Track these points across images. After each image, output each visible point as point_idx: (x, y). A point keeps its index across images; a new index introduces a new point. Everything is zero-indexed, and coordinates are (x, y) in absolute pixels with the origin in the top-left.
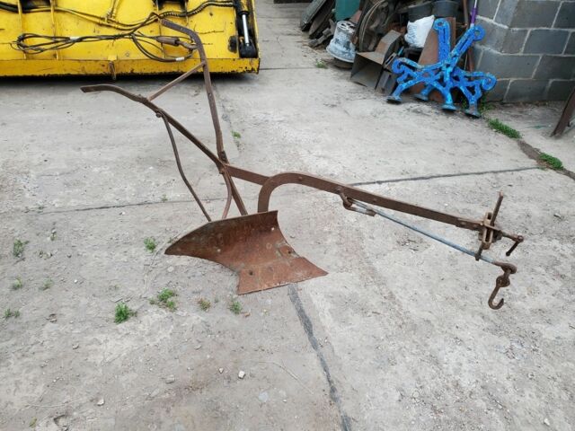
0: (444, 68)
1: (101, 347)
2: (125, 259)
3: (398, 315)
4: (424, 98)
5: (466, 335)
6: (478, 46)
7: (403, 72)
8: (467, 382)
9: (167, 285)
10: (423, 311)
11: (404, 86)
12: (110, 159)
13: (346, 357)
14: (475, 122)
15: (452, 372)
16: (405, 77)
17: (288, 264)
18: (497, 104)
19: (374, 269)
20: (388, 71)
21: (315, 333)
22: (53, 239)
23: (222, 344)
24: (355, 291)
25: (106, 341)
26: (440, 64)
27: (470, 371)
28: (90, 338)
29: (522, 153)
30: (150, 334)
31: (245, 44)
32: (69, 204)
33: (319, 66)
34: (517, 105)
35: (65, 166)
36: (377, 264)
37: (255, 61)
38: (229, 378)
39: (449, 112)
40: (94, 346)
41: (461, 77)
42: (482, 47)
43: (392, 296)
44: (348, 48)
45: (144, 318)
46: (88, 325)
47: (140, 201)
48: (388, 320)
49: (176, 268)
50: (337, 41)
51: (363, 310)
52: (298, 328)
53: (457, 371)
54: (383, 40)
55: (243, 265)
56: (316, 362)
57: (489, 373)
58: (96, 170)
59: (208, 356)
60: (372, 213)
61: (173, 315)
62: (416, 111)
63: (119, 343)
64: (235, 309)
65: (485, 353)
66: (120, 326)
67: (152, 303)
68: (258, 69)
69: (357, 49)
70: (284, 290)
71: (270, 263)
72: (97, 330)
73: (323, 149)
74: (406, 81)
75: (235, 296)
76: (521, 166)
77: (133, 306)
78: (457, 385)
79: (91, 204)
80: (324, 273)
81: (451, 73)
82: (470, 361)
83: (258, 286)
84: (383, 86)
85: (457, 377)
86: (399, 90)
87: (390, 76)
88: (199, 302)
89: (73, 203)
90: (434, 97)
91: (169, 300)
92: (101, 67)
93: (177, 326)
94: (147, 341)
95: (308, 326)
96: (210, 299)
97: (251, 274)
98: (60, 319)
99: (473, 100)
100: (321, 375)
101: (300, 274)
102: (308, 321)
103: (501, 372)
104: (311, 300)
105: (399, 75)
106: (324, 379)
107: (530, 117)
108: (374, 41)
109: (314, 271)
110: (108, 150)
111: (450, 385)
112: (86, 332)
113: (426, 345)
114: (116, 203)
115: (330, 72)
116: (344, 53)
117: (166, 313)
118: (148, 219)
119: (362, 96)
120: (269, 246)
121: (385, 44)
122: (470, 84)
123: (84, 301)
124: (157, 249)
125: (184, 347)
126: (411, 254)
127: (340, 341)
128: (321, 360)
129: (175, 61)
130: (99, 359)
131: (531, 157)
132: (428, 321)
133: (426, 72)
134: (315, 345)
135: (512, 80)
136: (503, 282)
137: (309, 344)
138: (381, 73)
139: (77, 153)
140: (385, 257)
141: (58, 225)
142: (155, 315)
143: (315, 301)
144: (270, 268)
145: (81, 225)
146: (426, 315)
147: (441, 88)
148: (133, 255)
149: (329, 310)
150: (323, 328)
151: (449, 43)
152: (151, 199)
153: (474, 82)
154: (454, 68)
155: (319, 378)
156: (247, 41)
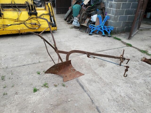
0: (101, 26)
1: (31, 99)
2: (32, 77)
3: (103, 82)
4: (98, 33)
5: (120, 84)
6: (108, 21)
7: (92, 28)
8: (123, 94)
9: (45, 82)
10: (109, 80)
11: (93, 31)
12: (23, 54)
13: (94, 93)
14: (110, 38)
15: (119, 93)
16: (92, 29)
17: (75, 73)
18: (114, 33)
19: (95, 72)
20: (88, 28)
21: (85, 88)
22: (12, 74)
23: (62, 94)
24: (92, 78)
25: (32, 97)
26: (100, 25)
27: (123, 92)
28: (28, 97)
29: (122, 43)
30: (43, 94)
31: (53, 24)
32: (14, 65)
33: (71, 28)
34: (119, 33)
35: (11, 56)
36: (96, 71)
37: (56, 28)
38: (66, 101)
39: (104, 36)
40: (29, 99)
41: (106, 28)
42: (109, 21)
43: (101, 78)
44: (77, 23)
45: (41, 90)
46: (27, 94)
47: (33, 63)
48: (101, 83)
49: (46, 78)
50: (75, 22)
51: (95, 82)
52: (80, 88)
53: (120, 93)
54: (86, 21)
55: (64, 74)
56: (87, 95)
57: (127, 92)
58: (20, 57)
59: (60, 97)
60: (94, 58)
61: (48, 89)
62: (96, 36)
63: (36, 97)
64: (64, 86)
65: (125, 88)
66: (35, 93)
67: (42, 87)
68: (57, 30)
69: (80, 23)
70: (75, 80)
71: (70, 74)
72: (29, 95)
73: (76, 47)
74: (93, 30)
75: (63, 82)
76: (123, 46)
77: (37, 88)
78: (121, 96)
79: (20, 65)
80: (84, 75)
81: (103, 27)
82: (122, 90)
83: (68, 79)
84: (87, 31)
85: (120, 94)
86: (91, 32)
87: (89, 29)
88: (54, 85)
89: (15, 65)
90: (100, 33)
91: (46, 85)
92: (16, 32)
93: (50, 91)
94: (43, 96)
95: (83, 87)
96: (57, 84)
97: (66, 76)
98: (19, 93)
99: (109, 33)
100: (89, 98)
101: (78, 75)
102: (82, 86)
103: (130, 91)
104: (82, 81)
105: (91, 28)
106: (90, 99)
107: (122, 36)
108: (84, 21)
109: (81, 74)
110: (22, 52)
111: (119, 96)
112: (26, 96)
113: (111, 88)
114: (27, 64)
115: (74, 29)
116: (77, 24)
117: (46, 88)
118: (36, 67)
119: (83, 34)
120: (69, 69)
121: (86, 22)
122: (108, 29)
123: (24, 88)
124: (41, 74)
125: (53, 96)
126: (103, 68)
127: (91, 90)
128: (88, 94)
129: (36, 29)
130: (32, 102)
131: (125, 44)
132: (111, 82)
133: (97, 27)
134: (85, 91)
135: (117, 28)
136: (126, 70)
137: (84, 91)
138: (87, 28)
139: (14, 53)
140: (97, 69)
141: (13, 71)
142: (44, 89)
143: (83, 81)
144: (70, 75)
145: (19, 70)
146: (110, 81)
147: (101, 31)
148: (35, 76)
149: (87, 83)
150: (86, 87)
151: (101, 20)
152: (36, 62)
153: (109, 29)
154: (104, 26)
155: (88, 99)
156: (53, 23)
